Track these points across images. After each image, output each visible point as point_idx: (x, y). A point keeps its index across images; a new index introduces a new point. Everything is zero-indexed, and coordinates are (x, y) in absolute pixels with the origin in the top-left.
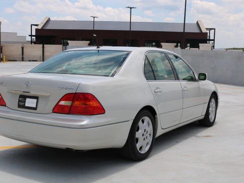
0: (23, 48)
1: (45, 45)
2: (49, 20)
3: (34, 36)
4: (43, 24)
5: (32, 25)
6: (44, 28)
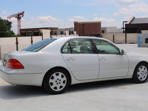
0: (114, 36)
1: (127, 34)
2: (134, 18)
3: (124, 28)
4: (130, 21)
5: (123, 22)
6: (131, 23)
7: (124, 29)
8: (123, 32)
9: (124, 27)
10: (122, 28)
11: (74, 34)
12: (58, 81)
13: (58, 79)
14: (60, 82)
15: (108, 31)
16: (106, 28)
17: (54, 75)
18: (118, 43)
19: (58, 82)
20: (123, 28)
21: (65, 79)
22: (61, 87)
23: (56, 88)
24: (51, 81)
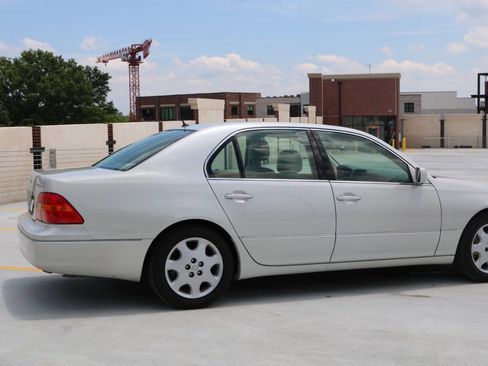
0: (443, 123)
3: (482, 96)
5: (479, 75)
7: (482, 100)
8: (479, 109)
9: (483, 92)
10: (473, 96)
11: (307, 116)
12: (194, 266)
13: (194, 261)
14: (200, 268)
15: (425, 105)
16: (420, 95)
17: (182, 246)
18: (456, 147)
19: (195, 268)
20: (479, 96)
21: (217, 259)
22: (204, 286)
23: (186, 288)
24: (170, 264)
